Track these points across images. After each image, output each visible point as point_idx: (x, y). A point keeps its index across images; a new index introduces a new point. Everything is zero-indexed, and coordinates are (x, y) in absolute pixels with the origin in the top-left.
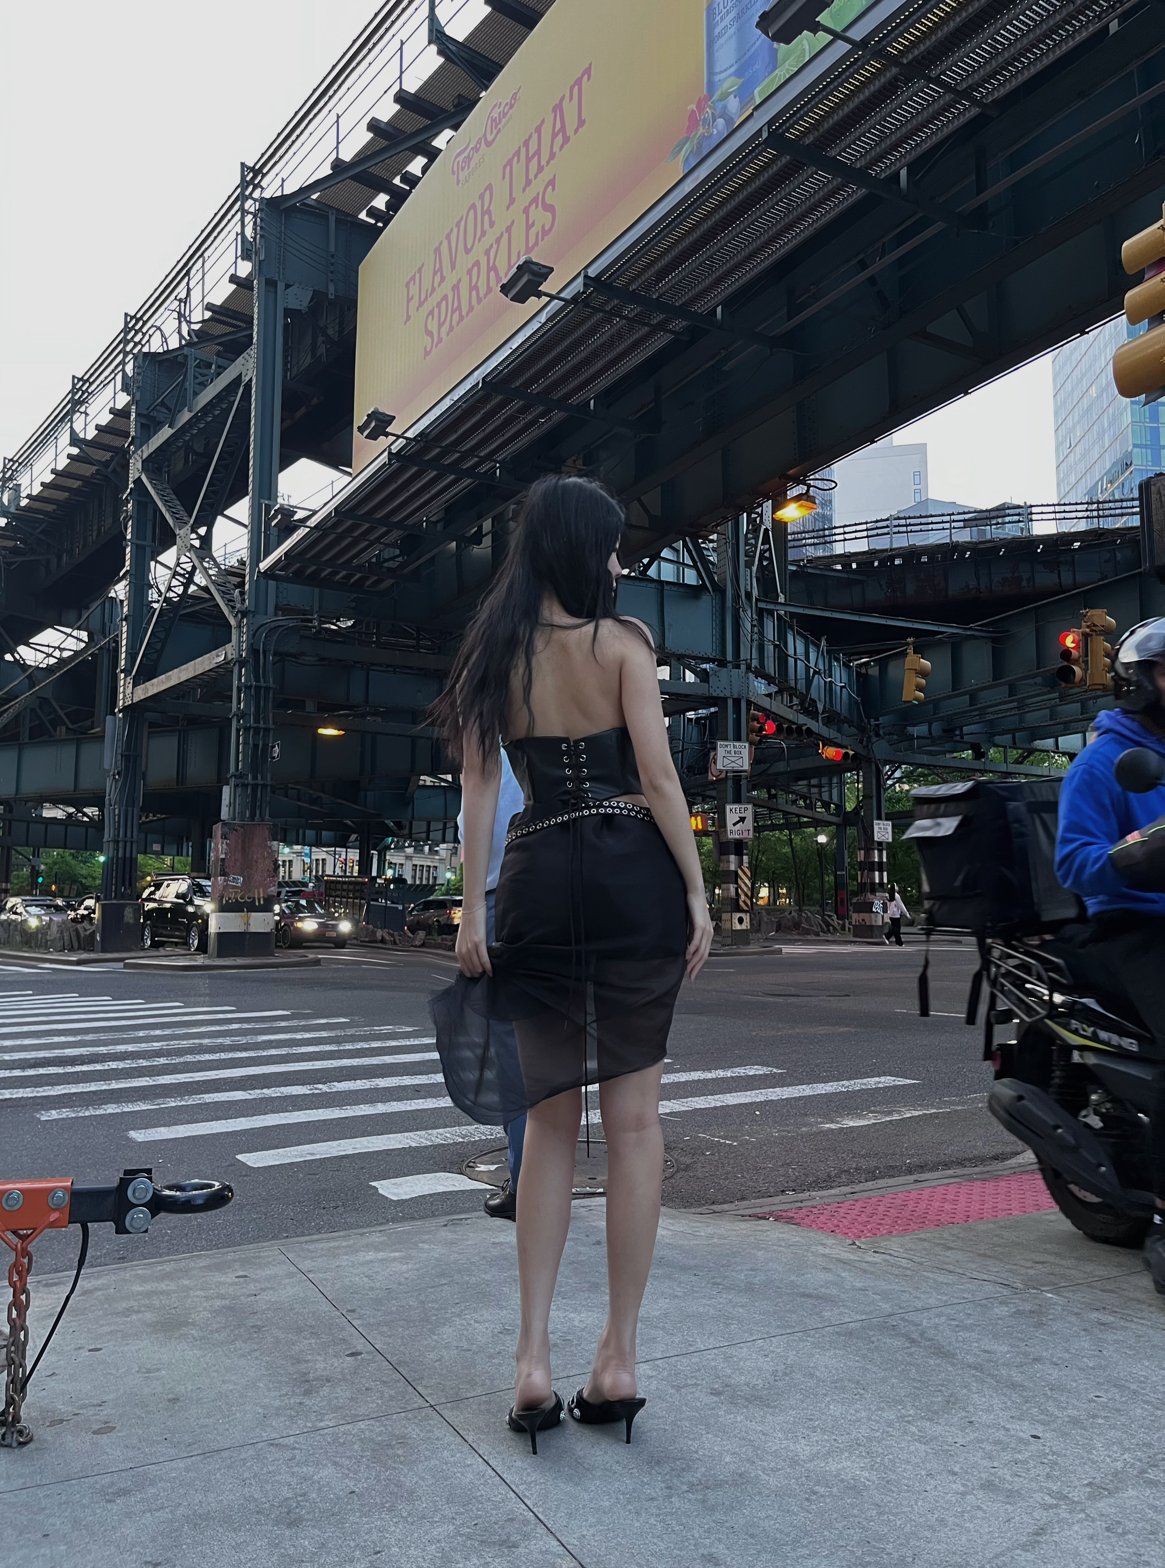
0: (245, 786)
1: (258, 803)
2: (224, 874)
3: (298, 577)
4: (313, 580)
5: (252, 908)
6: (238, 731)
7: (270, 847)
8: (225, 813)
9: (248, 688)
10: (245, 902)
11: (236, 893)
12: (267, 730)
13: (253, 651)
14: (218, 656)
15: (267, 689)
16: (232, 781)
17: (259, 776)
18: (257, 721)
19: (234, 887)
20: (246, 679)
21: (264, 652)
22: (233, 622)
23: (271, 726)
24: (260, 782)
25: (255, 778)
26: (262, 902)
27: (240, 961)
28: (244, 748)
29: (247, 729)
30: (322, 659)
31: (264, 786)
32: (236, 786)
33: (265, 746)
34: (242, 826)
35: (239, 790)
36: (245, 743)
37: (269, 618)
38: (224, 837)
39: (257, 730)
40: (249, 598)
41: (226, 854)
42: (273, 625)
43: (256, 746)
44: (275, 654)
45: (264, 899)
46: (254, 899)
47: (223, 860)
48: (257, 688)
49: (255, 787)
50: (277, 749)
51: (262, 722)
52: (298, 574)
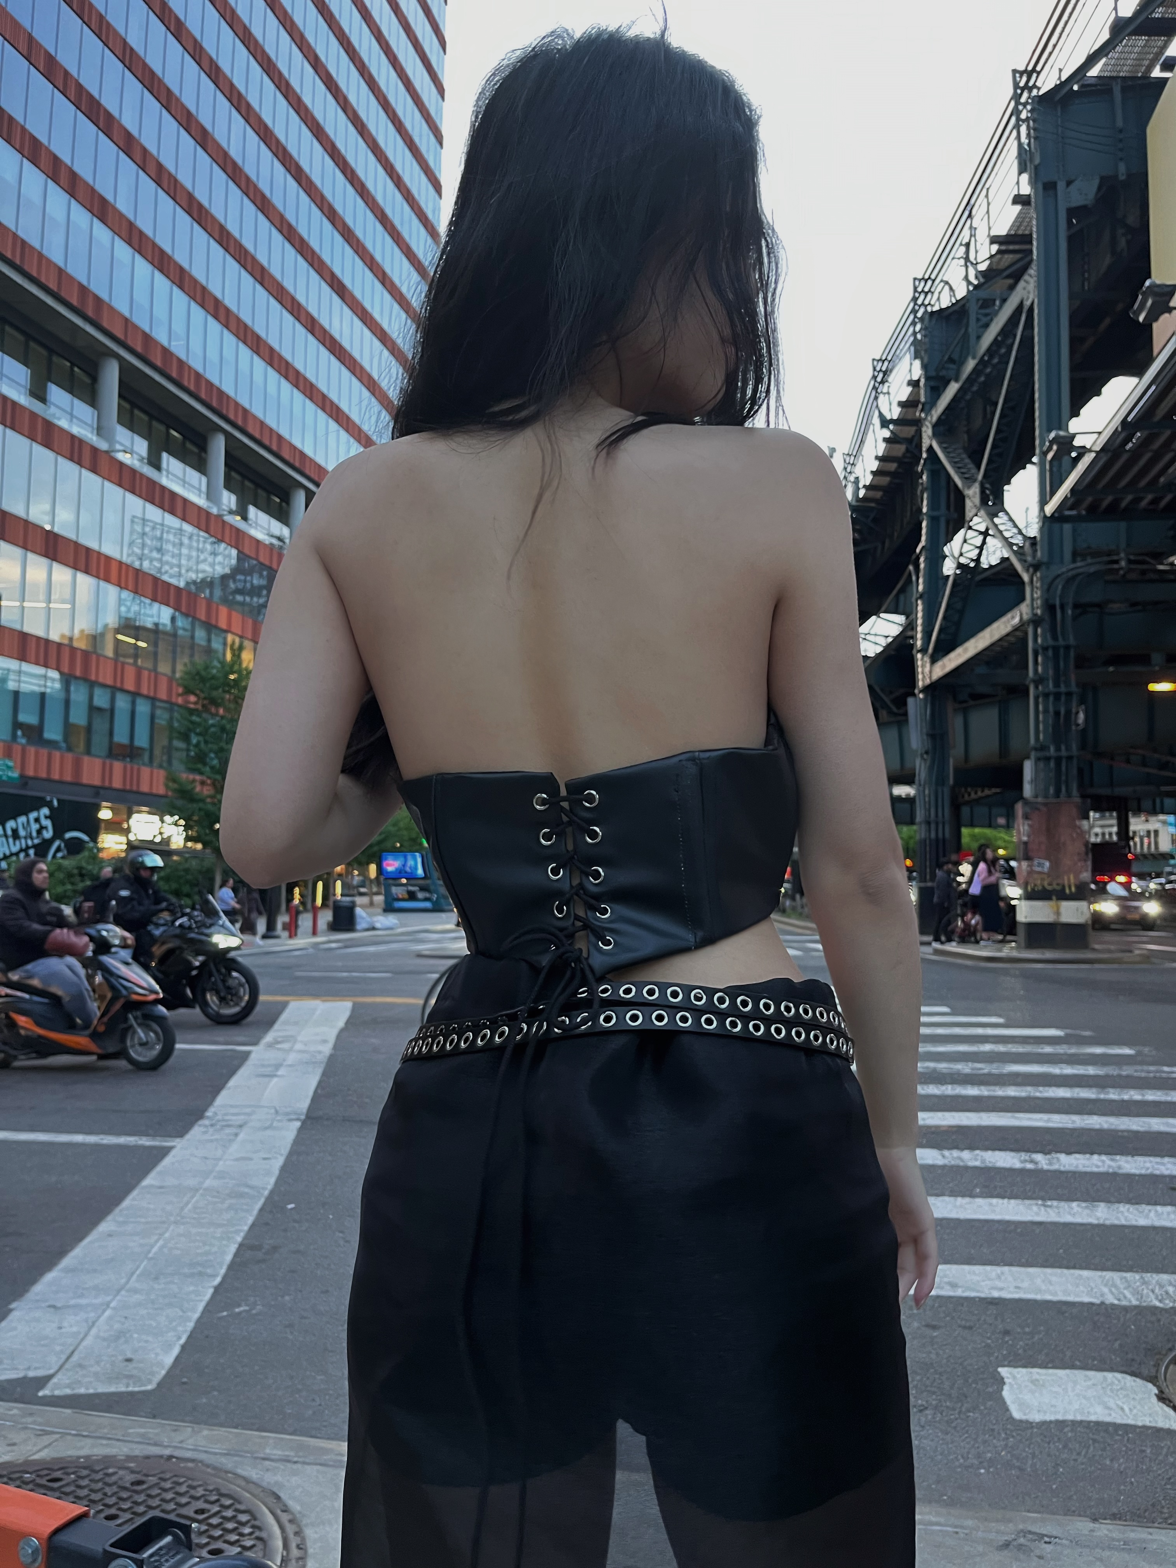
0: (1048, 759)
1: (1063, 778)
2: (1028, 858)
3: (1094, 513)
4: (1112, 512)
5: (1062, 896)
6: (1036, 698)
7: (1079, 828)
8: (1028, 790)
9: (1045, 649)
10: (1054, 890)
11: (1043, 880)
12: (1069, 694)
13: (1050, 608)
14: (1013, 618)
15: (1067, 648)
16: (1033, 755)
17: (1063, 747)
18: (1057, 684)
19: (1040, 873)
20: (1042, 640)
21: (1062, 607)
22: (1026, 577)
23: (1074, 688)
24: (1064, 753)
25: (1058, 749)
26: (1073, 889)
27: (1049, 954)
28: (1044, 718)
29: (1046, 695)
30: (1134, 604)
31: (1070, 758)
32: (1038, 759)
33: (1068, 713)
34: (1045, 804)
35: (1041, 765)
36: (1046, 711)
37: (1066, 567)
38: (1026, 817)
39: (1057, 696)
40: (1041, 547)
41: (1029, 836)
42: (1070, 574)
43: (1057, 714)
44: (1076, 606)
45: (1077, 887)
46: (1064, 887)
47: (1026, 843)
48: (1056, 649)
49: (1058, 760)
50: (1081, 716)
51: (1062, 685)
52: (1093, 510)
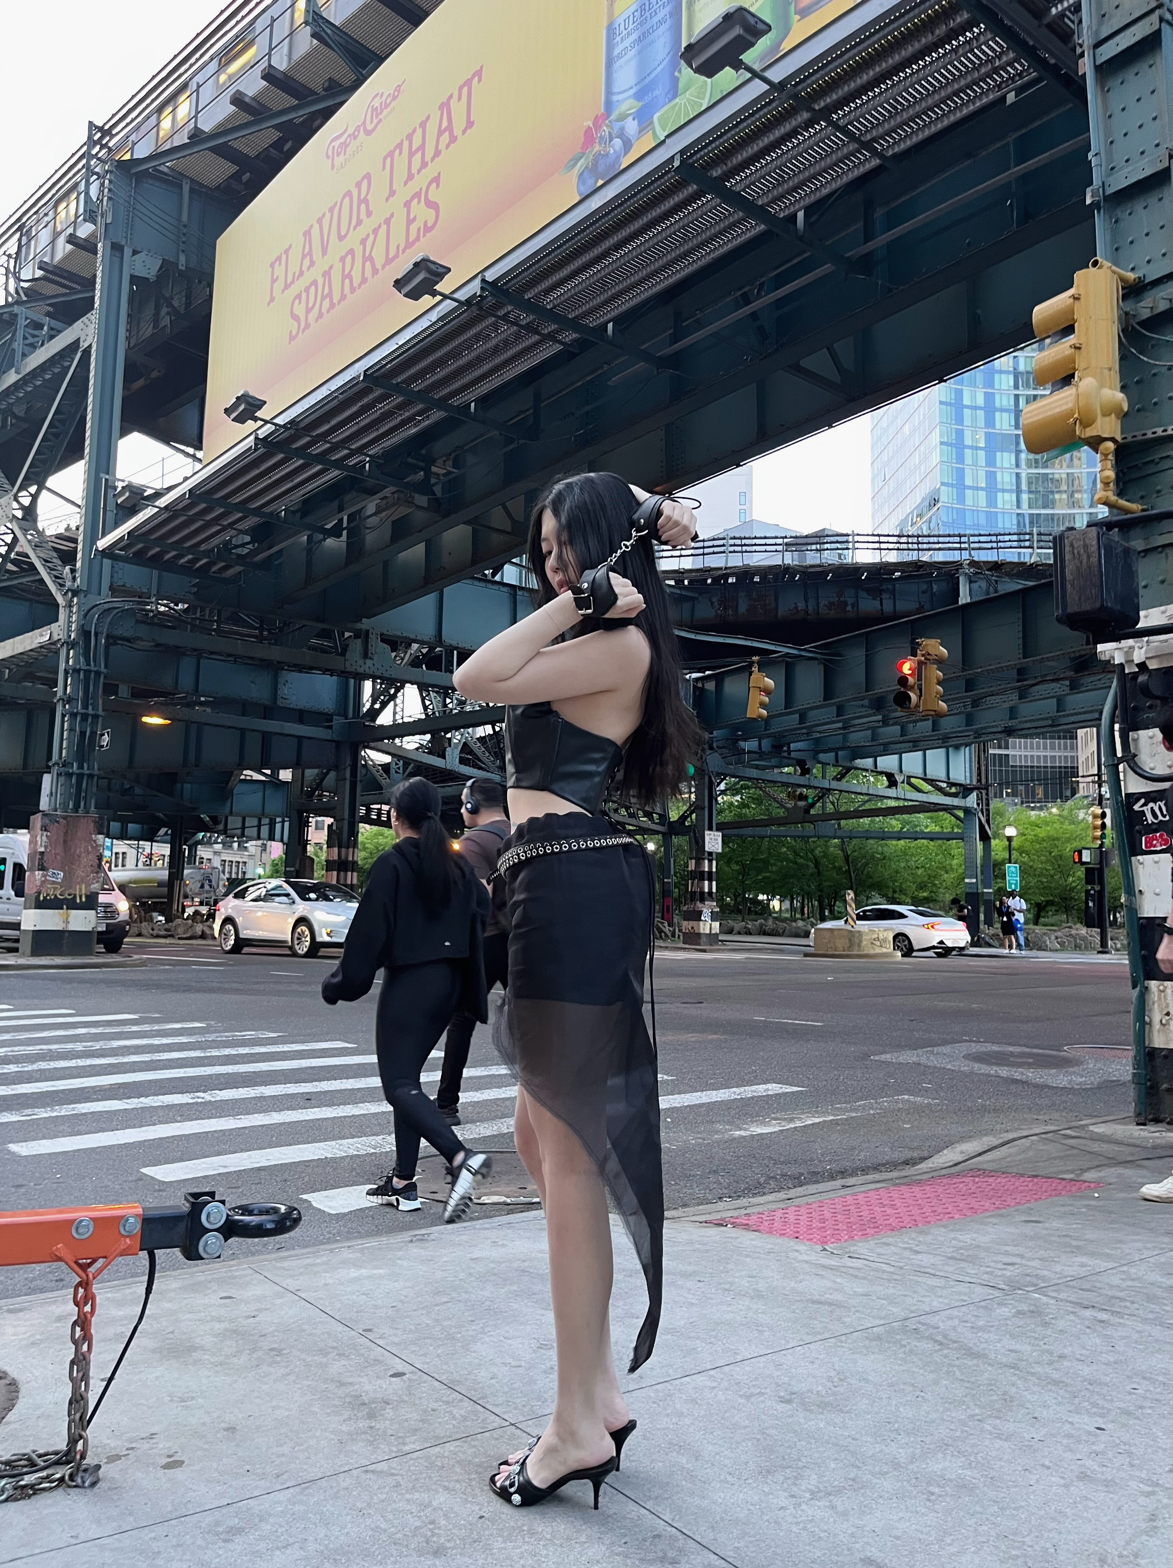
0: (69, 775)
1: (83, 794)
2: (42, 868)
3: (139, 558)
4: (155, 562)
5: (73, 905)
6: (63, 716)
7: (95, 841)
8: (44, 803)
9: (77, 671)
10: (66, 899)
11: (55, 889)
12: (96, 717)
13: (84, 633)
14: (41, 635)
15: (98, 674)
16: (55, 770)
17: (85, 765)
18: (85, 706)
19: (54, 883)
20: (74, 662)
21: (96, 634)
22: (60, 600)
23: (100, 712)
24: (86, 771)
25: (81, 767)
26: (84, 899)
27: (58, 961)
28: (69, 735)
29: (73, 715)
30: (158, 645)
31: (91, 776)
32: (59, 775)
33: (93, 733)
34: (65, 818)
35: (62, 779)
36: (71, 729)
37: (105, 598)
38: (44, 828)
39: (85, 717)
40: (81, 576)
41: (46, 847)
42: (106, 606)
43: (83, 734)
44: (108, 637)
45: (87, 896)
46: (75, 896)
47: (42, 853)
48: (87, 672)
49: (80, 777)
50: (106, 738)
51: (90, 708)
52: (139, 554)
